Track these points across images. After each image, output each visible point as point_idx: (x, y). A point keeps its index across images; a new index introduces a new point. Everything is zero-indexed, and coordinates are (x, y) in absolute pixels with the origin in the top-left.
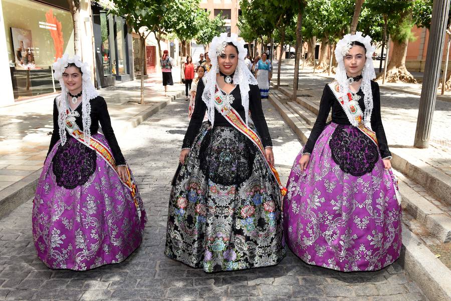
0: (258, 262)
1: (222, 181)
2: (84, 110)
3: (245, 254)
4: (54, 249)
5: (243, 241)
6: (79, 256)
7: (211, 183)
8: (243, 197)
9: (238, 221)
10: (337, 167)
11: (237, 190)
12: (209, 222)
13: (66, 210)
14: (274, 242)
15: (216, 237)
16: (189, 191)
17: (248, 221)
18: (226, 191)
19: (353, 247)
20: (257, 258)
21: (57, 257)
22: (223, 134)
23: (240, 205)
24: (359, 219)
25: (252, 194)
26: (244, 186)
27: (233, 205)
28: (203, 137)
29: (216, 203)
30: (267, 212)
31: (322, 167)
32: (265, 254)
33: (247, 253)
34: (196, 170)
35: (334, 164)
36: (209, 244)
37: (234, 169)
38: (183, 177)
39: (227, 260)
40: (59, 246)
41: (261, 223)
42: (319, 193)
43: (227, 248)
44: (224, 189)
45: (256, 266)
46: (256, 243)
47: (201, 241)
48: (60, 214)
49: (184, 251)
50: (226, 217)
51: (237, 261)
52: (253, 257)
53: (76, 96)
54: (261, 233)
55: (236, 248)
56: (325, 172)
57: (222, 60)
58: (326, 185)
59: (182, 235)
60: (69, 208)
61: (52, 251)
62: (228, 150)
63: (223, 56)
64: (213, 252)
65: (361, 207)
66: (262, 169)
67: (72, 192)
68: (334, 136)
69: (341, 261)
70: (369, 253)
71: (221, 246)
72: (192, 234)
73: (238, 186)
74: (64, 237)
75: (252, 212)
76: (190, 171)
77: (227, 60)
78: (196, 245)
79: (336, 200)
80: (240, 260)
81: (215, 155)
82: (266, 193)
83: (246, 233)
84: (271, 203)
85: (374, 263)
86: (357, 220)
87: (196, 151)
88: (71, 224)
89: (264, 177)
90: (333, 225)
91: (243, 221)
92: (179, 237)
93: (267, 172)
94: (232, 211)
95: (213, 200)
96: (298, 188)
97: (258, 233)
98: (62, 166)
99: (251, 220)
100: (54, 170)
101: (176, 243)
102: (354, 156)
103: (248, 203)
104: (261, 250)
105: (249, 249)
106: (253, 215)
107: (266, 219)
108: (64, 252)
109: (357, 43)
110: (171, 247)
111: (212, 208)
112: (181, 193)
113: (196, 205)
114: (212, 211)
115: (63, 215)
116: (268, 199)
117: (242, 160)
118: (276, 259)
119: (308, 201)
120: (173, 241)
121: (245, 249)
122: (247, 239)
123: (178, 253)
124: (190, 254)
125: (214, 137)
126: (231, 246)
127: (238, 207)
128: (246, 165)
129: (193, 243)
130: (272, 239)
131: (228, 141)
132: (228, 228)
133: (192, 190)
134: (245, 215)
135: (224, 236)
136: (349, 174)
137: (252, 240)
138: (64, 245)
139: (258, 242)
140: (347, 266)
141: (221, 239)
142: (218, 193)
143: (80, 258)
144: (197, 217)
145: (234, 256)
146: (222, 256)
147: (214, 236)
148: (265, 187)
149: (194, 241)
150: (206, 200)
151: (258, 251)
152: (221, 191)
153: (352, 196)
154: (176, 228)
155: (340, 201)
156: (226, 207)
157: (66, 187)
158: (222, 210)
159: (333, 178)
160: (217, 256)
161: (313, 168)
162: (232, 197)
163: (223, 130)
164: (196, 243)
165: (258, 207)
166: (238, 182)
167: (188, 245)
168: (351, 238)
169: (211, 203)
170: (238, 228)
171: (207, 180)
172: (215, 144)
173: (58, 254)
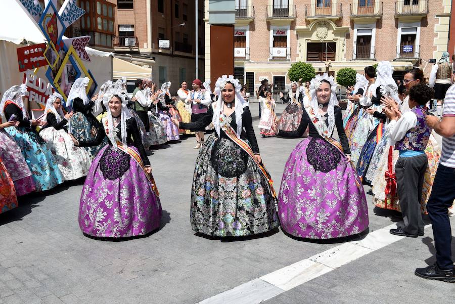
0: (256, 230)
1: (227, 175)
2: (122, 127)
3: (247, 224)
4: (98, 222)
5: (245, 214)
6: (116, 226)
7: (220, 176)
8: (243, 185)
9: (240, 201)
10: (311, 167)
11: (238, 180)
12: (221, 202)
13: (108, 195)
14: (266, 215)
15: (226, 212)
16: (205, 183)
17: (247, 200)
18: (230, 181)
19: (328, 221)
20: (255, 227)
21: (100, 228)
22: (225, 143)
23: (240, 190)
24: (330, 202)
25: (248, 182)
26: (243, 177)
27: (236, 190)
28: (212, 146)
29: (224, 190)
30: (260, 194)
31: (301, 167)
32: (260, 223)
33: (249, 223)
34: (209, 168)
35: (309, 165)
36: (221, 217)
37: (235, 166)
38: (201, 174)
39: (235, 229)
40: (102, 220)
41: (256, 202)
42: (299, 185)
43: (234, 220)
44: (229, 180)
45: (255, 233)
46: (253, 215)
47: (215, 217)
48: (104, 197)
49: (204, 225)
50: (232, 198)
51: (242, 229)
52: (252, 226)
53: (116, 117)
54: (256, 209)
55: (241, 220)
56: (303, 170)
57: (224, 93)
58: (304, 179)
59: (203, 214)
60: (110, 194)
61: (97, 224)
62: (230, 154)
63: (225, 90)
64: (225, 223)
65: (330, 193)
66: (253, 166)
67: (114, 182)
68: (309, 146)
69: (319, 232)
70: (338, 225)
71: (230, 218)
72: (209, 212)
73: (238, 177)
74: (105, 214)
75: (249, 194)
76: (205, 169)
77: (227, 93)
78: (211, 219)
79: (311, 190)
80: (244, 229)
81: (222, 158)
82: (258, 182)
83: (246, 209)
84: (261, 189)
85: (342, 231)
86: (329, 203)
87: (209, 156)
88: (111, 204)
89: (255, 171)
90: (310, 208)
91: (244, 201)
92: (201, 216)
93: (257, 168)
94: (236, 194)
95: (223, 187)
96: (286, 185)
97: (254, 209)
98: (107, 165)
99: (249, 200)
100: (101, 168)
101: (199, 220)
102: (323, 159)
103: (246, 188)
104: (257, 221)
105: (250, 220)
106: (250, 196)
107: (259, 200)
108: (105, 224)
109: (325, 81)
110: (195, 224)
111: (222, 193)
112: (201, 185)
113: (210, 192)
114: (222, 195)
115: (105, 198)
116: (259, 186)
117: (240, 160)
118: (268, 227)
119: (293, 192)
120: (197, 219)
121: (247, 220)
122: (248, 213)
123: (200, 227)
124: (207, 226)
125: (220, 146)
126: (236, 219)
127: (239, 192)
128: (243, 163)
129: (209, 218)
130: (264, 213)
131: (229, 148)
132: (234, 206)
133: (207, 182)
134: (244, 197)
135: (232, 212)
136: (320, 171)
137: (251, 214)
138: (105, 220)
139: (255, 215)
140: (323, 235)
141: (230, 214)
142: (226, 182)
143: (116, 228)
144: (211, 200)
145: (240, 226)
146: (232, 226)
147: (225, 212)
148: (257, 178)
149: (210, 216)
150: (217, 188)
151: (255, 222)
152: (227, 181)
153: (323, 186)
154: (199, 210)
155: (314, 190)
156: (231, 192)
157: (110, 179)
158: (229, 194)
159: (309, 174)
160: (228, 226)
161: (296, 169)
162: (235, 185)
163: (225, 141)
164: (211, 217)
165: (253, 191)
166: (238, 174)
167: (207, 220)
168: (325, 215)
169: (220, 189)
170: (241, 206)
171: (217, 174)
172: (221, 151)
173: (101, 226)
